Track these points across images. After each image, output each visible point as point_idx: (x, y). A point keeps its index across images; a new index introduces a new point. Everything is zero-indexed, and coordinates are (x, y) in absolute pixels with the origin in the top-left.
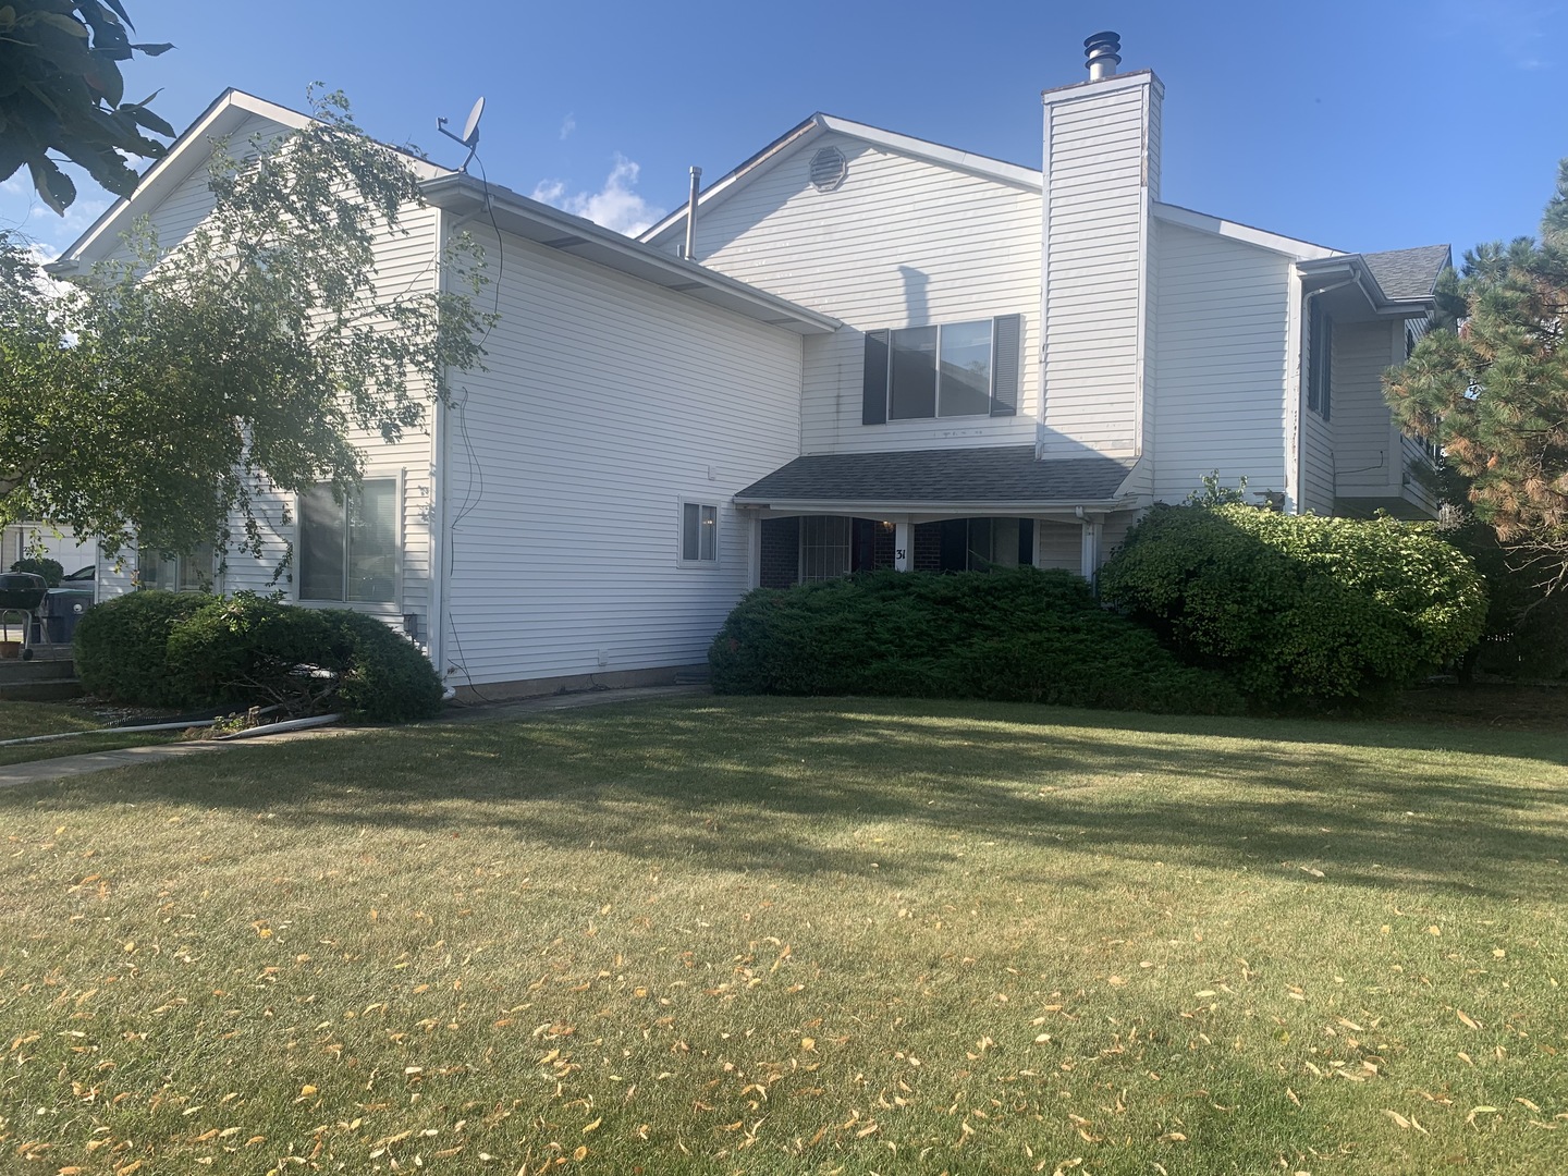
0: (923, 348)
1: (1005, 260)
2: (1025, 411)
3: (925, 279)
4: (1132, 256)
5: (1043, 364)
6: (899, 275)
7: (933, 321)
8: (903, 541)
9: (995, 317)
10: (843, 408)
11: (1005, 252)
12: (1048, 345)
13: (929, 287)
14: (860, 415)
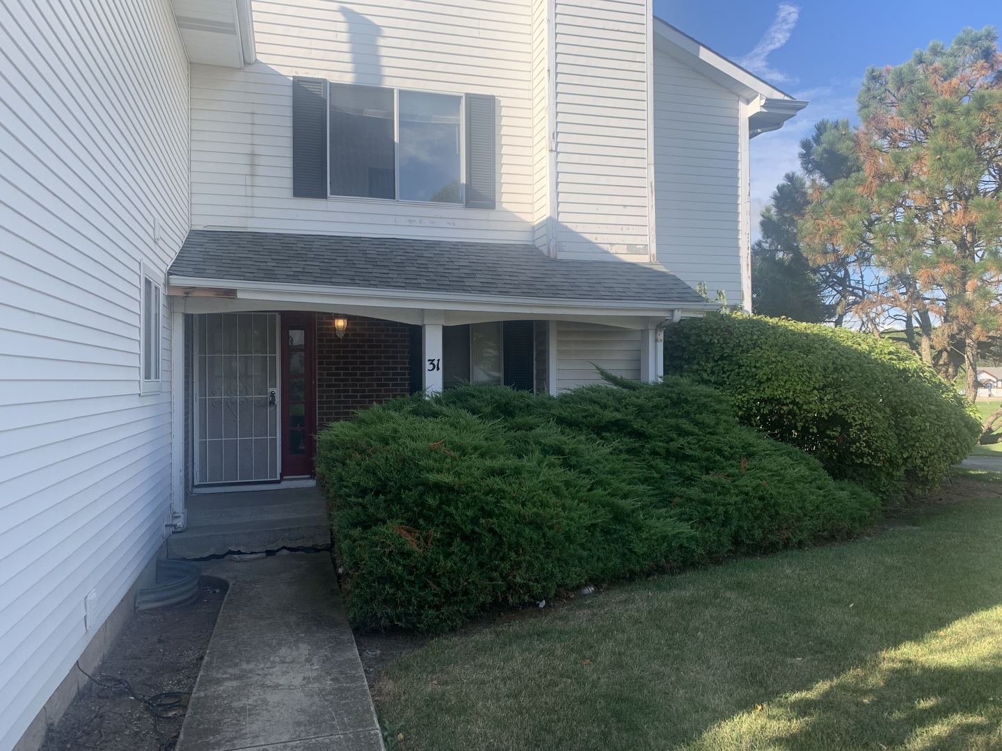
0: (370, 112)
1: (475, 33)
2: (504, 205)
3: (376, 31)
4: (639, 57)
5: (554, 153)
6: (340, 17)
7: (388, 83)
8: (433, 347)
9: (467, 94)
10: (260, 170)
11: (474, 23)
12: (558, 133)
13: (381, 42)
14: (289, 184)
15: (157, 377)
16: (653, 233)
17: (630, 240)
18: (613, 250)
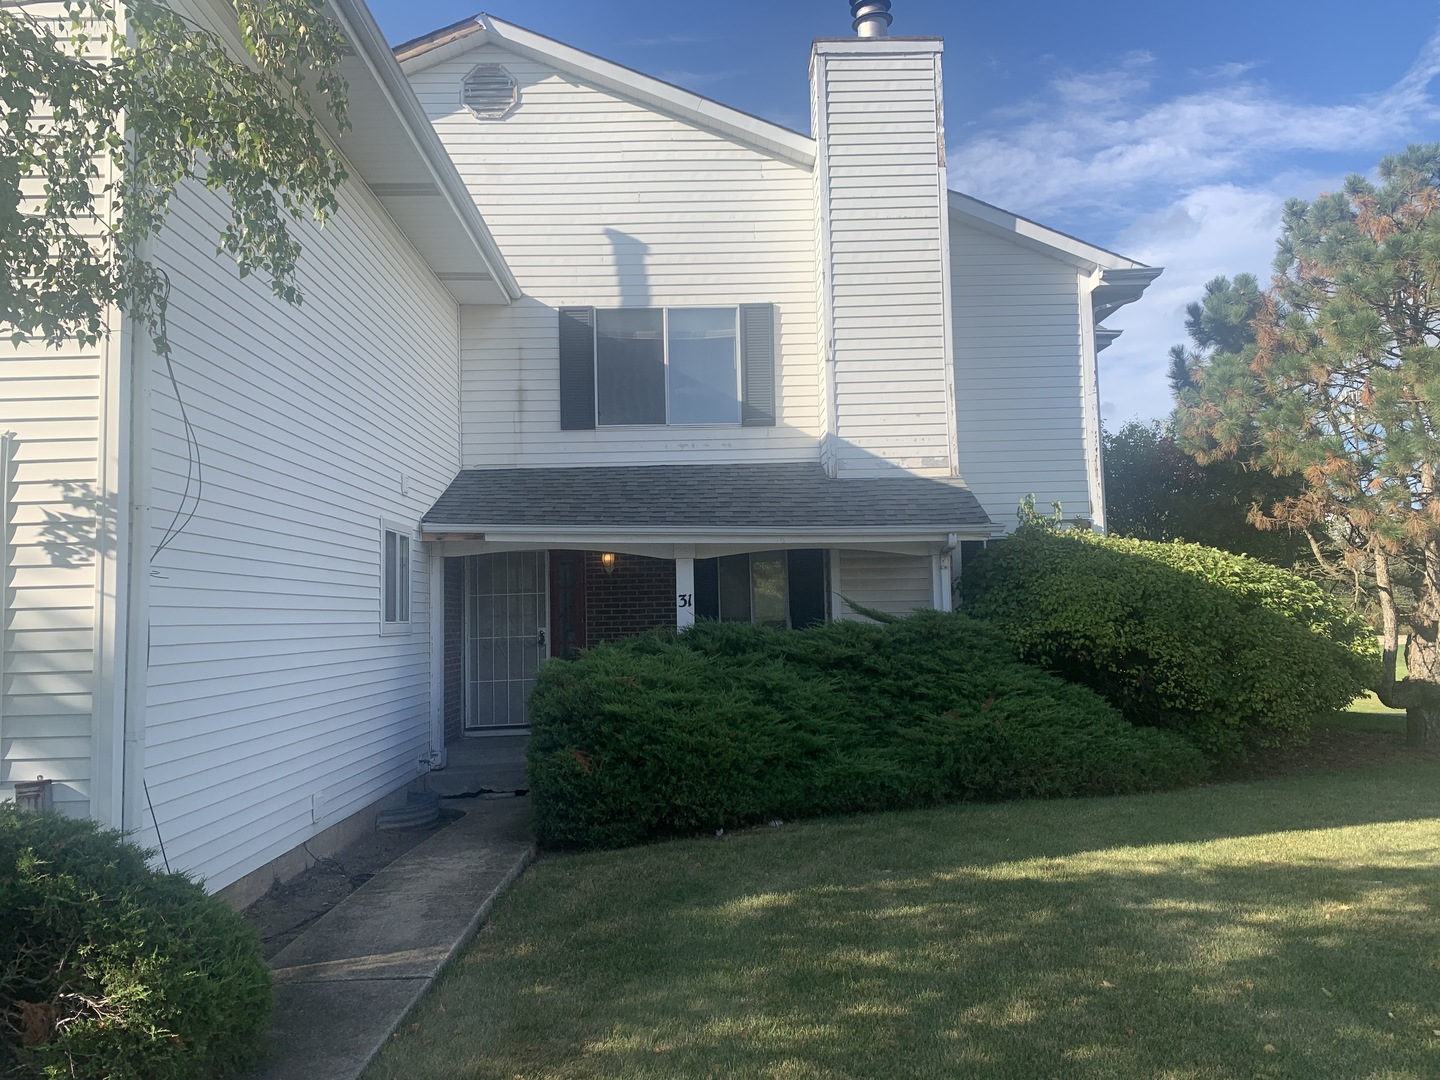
0: (640, 335)
1: (749, 238)
2: (786, 421)
3: (642, 249)
4: (931, 245)
5: (831, 363)
6: (605, 240)
7: (656, 303)
9: (741, 305)
10: (528, 406)
11: (749, 227)
12: (835, 340)
13: (648, 260)
14: (557, 416)
15: (404, 617)
16: (955, 442)
17: (925, 452)
18: (904, 465)
